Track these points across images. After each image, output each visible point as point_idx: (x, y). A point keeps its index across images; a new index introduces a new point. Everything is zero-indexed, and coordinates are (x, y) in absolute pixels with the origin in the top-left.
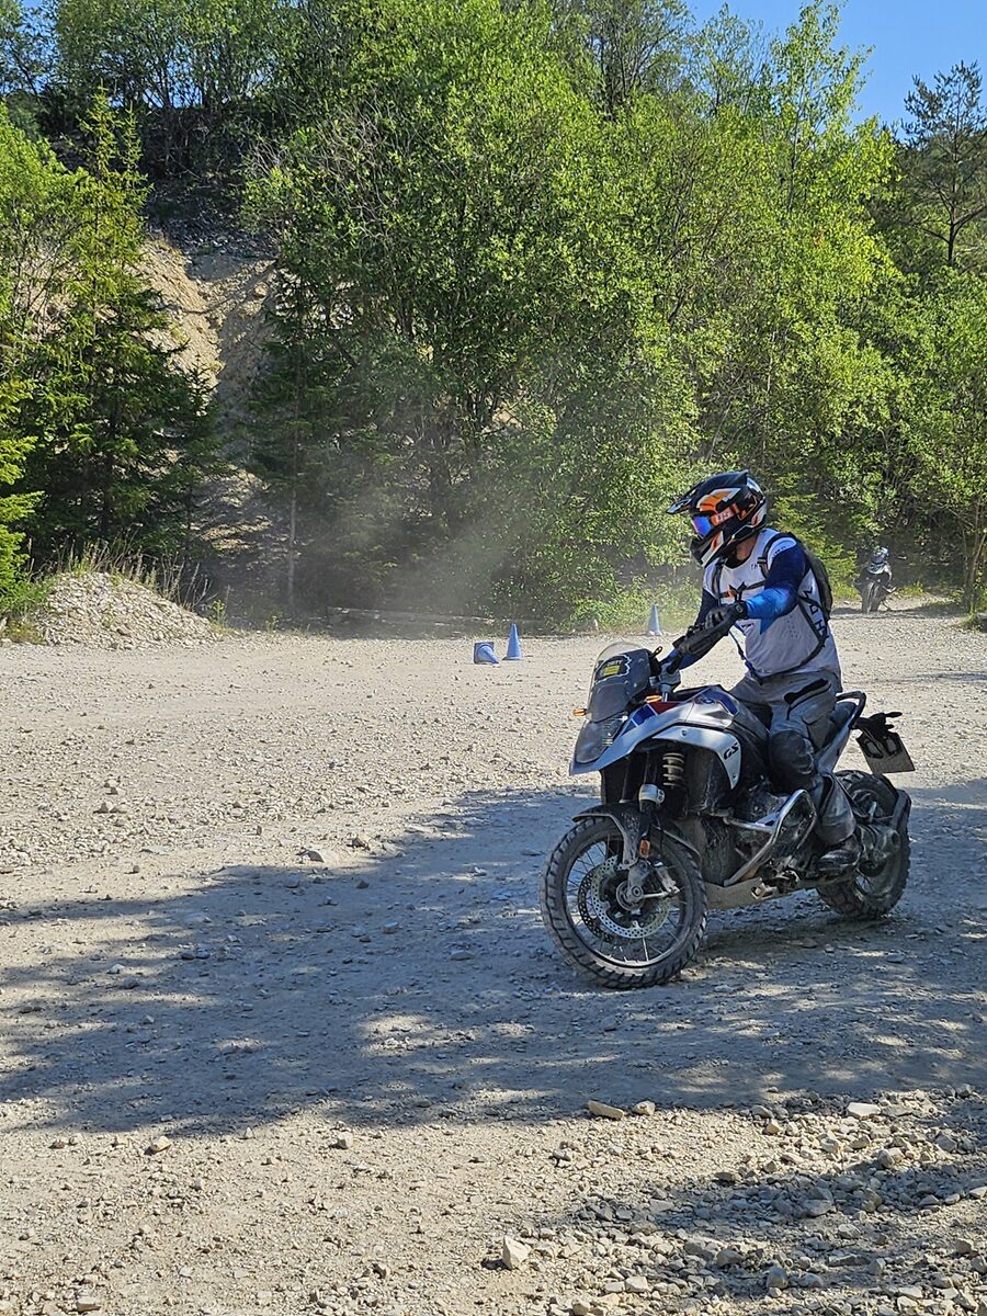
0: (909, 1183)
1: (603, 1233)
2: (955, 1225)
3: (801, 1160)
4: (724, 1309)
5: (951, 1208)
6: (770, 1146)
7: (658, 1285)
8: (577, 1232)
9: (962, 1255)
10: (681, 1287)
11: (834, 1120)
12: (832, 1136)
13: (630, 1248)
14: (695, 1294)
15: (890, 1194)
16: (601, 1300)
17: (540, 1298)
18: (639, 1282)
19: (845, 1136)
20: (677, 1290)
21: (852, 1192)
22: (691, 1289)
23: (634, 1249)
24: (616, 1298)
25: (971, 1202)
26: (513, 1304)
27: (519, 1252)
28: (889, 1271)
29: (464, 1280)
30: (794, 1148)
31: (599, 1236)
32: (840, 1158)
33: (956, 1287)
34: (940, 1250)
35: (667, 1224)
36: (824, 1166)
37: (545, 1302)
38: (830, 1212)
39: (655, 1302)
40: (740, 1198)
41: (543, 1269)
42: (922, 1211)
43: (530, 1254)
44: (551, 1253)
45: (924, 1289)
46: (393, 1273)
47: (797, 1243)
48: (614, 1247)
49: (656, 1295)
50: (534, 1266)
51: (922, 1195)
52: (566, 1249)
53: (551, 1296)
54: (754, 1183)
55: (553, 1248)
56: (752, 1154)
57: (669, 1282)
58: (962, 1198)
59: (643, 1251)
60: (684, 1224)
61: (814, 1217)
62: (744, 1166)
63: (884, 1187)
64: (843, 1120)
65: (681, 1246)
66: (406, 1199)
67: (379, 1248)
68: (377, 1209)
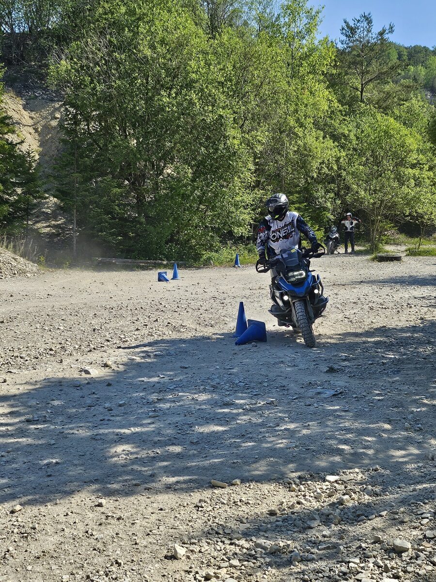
0: (354, 510)
1: (219, 540)
2: (374, 529)
3: (306, 502)
4: (273, 572)
5: (371, 521)
6: (292, 497)
7: (244, 563)
8: (207, 540)
9: (377, 543)
10: (254, 563)
11: (320, 483)
12: (319, 491)
13: (231, 546)
14: (260, 566)
15: (345, 516)
16: (219, 571)
17: (191, 572)
18: (235, 562)
19: (325, 490)
20: (252, 565)
21: (328, 516)
22: (258, 564)
23: (233, 547)
24: (225, 570)
25: (380, 518)
26: (179, 575)
27: (181, 551)
28: (345, 551)
29: (157, 565)
30: (302, 497)
31: (217, 542)
32: (323, 501)
33: (374, 557)
34: (367, 541)
35: (246, 535)
36: (316, 505)
37: (193, 573)
38: (319, 525)
39: (242, 571)
40: (279, 521)
41: (192, 558)
42: (359, 523)
43: (186, 552)
44: (195, 550)
45: (360, 559)
46: (124, 564)
47: (305, 540)
48: (224, 546)
49: (243, 567)
50: (188, 557)
51: (359, 516)
52: (203, 548)
53: (196, 570)
54: (285, 514)
55: (196, 548)
56: (284, 501)
57: (249, 561)
58: (376, 516)
59: (237, 547)
60: (255, 534)
61: (312, 528)
62: (281, 506)
63: (342, 513)
64: (324, 484)
65: (253, 544)
66: (130, 529)
67: (118, 552)
68: (117, 534)
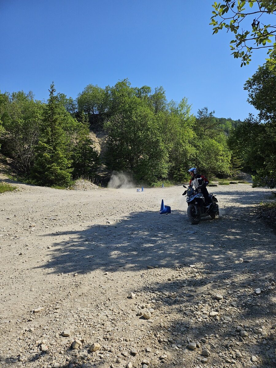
7: (157, 301)
8: (144, 291)
10: (161, 301)
16: (147, 305)
17: (136, 304)
18: (154, 301)
20: (160, 303)
24: (150, 304)
26: (132, 306)
27: (134, 295)
29: (124, 301)
31: (148, 291)
39: (157, 305)
43: (136, 295)
44: (139, 295)
45: (203, 302)
46: (112, 300)
49: (157, 303)
50: (136, 298)
52: (142, 294)
53: (139, 304)
57: (159, 301)
65: (162, 293)
66: (116, 284)
67: (110, 295)
68: (111, 287)
